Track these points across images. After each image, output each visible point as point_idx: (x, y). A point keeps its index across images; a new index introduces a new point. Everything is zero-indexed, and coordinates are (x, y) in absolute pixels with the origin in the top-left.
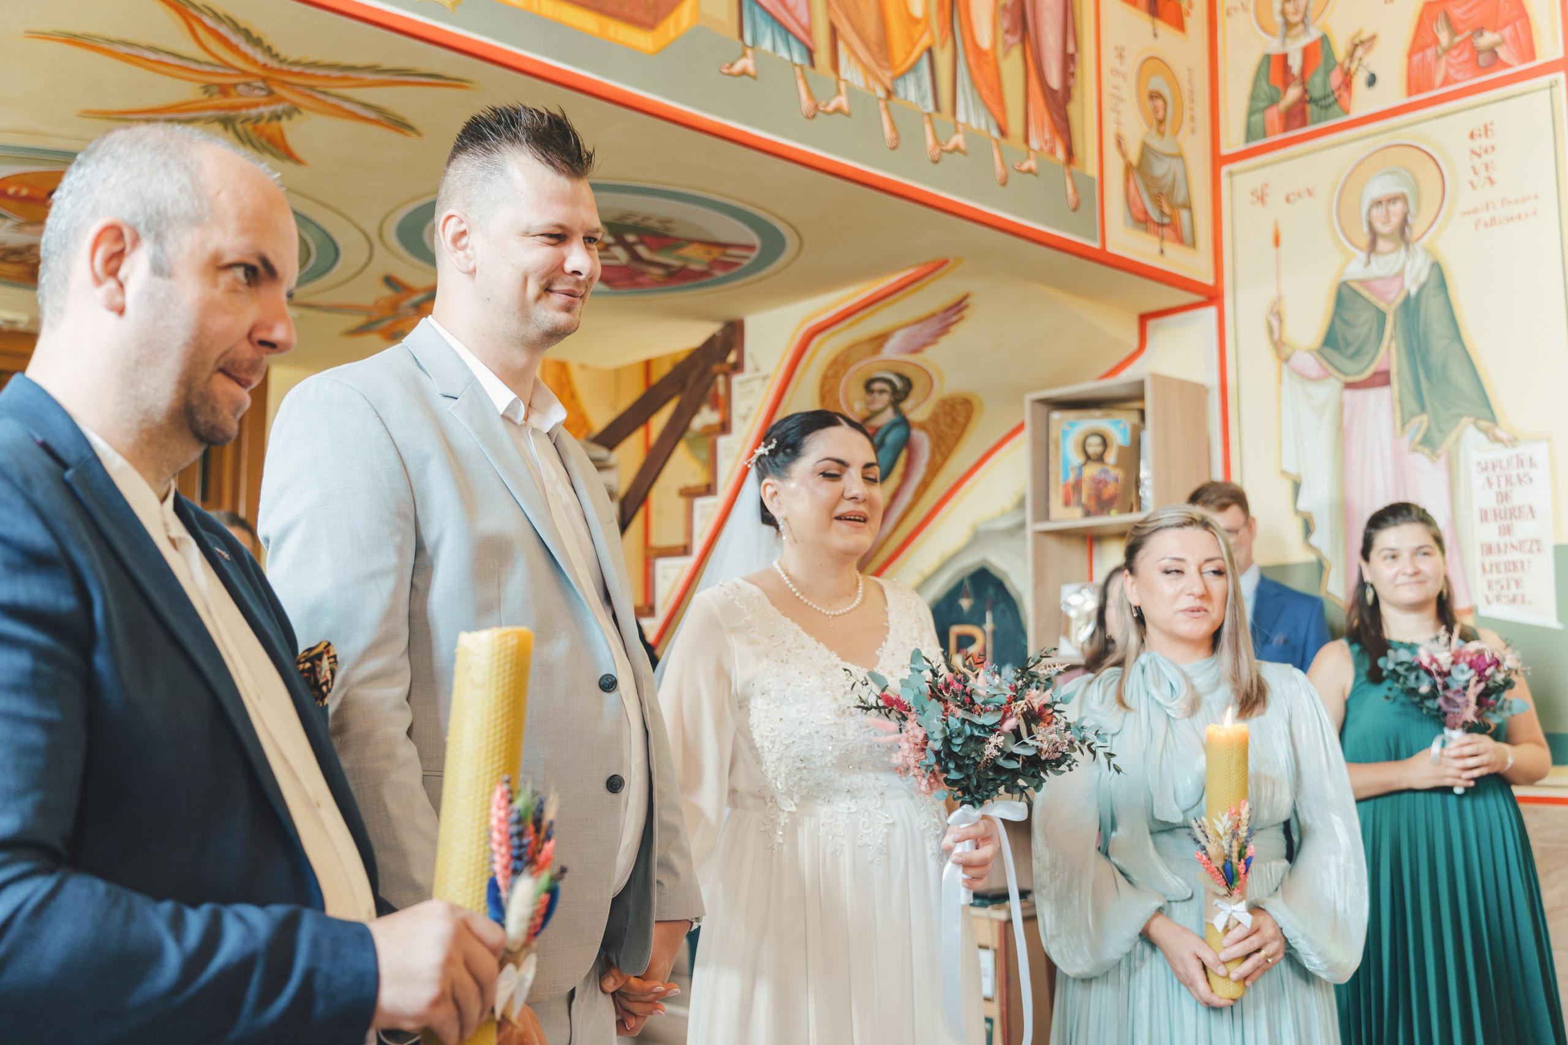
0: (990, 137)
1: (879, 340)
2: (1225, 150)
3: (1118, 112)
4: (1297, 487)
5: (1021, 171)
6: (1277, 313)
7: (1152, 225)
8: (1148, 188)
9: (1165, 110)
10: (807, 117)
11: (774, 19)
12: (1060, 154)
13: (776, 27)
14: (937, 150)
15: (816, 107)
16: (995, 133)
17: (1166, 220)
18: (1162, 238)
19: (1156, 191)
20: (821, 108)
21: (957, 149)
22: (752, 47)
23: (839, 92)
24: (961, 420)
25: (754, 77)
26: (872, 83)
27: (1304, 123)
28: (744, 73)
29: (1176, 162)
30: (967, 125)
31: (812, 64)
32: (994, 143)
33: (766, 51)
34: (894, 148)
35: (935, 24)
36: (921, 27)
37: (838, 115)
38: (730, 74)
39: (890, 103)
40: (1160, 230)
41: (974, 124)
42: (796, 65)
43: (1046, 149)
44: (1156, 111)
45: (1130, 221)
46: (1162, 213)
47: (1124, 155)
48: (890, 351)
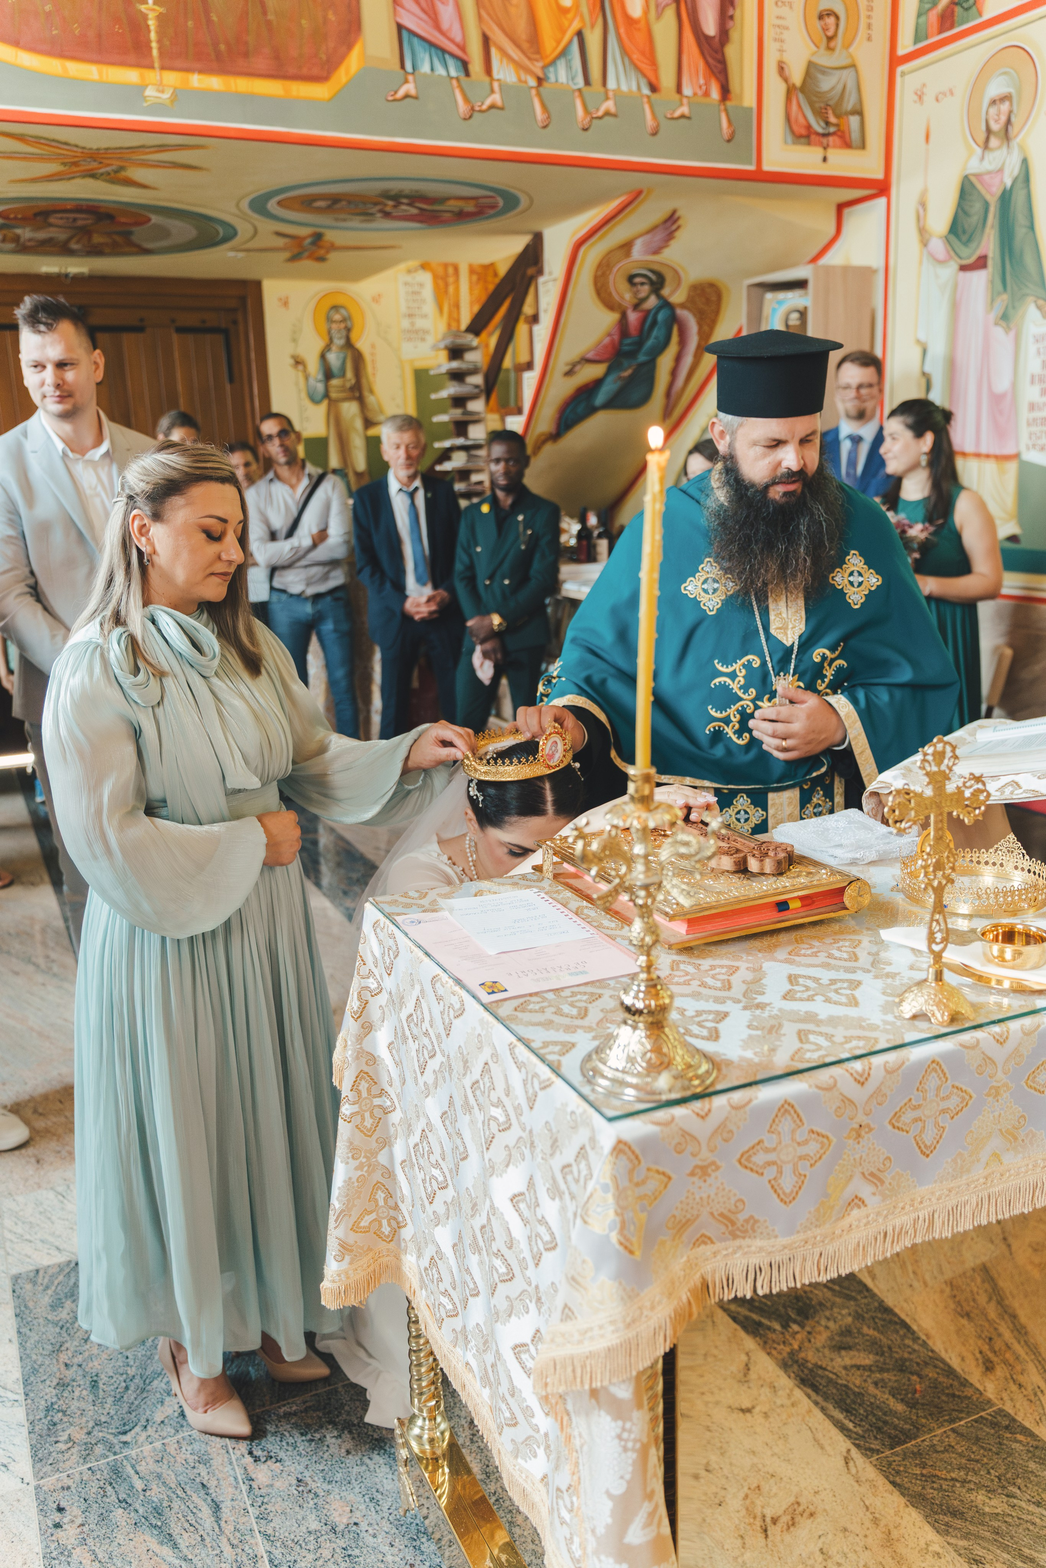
0: (642, 96)
1: (626, 247)
2: (901, 51)
3: (782, 41)
4: (925, 352)
5: (673, 119)
6: (923, 204)
7: (817, 138)
8: (811, 105)
9: (837, 25)
10: (465, 119)
11: (431, 44)
12: (715, 94)
13: (433, 50)
14: (588, 119)
15: (473, 109)
16: (646, 91)
17: (832, 129)
18: (825, 148)
19: (822, 105)
20: (477, 108)
21: (607, 113)
22: (413, 74)
23: (492, 91)
24: (714, 298)
25: (416, 98)
26: (523, 76)
27: (952, 27)
28: (407, 96)
29: (845, 72)
30: (617, 92)
31: (467, 74)
32: (645, 100)
33: (425, 75)
34: (545, 127)
35: (585, 10)
36: (570, 16)
37: (493, 111)
38: (395, 100)
39: (541, 89)
40: (824, 141)
41: (624, 88)
42: (452, 78)
43: (700, 93)
44: (825, 30)
45: (790, 138)
46: (827, 123)
47: (786, 80)
48: (638, 252)
